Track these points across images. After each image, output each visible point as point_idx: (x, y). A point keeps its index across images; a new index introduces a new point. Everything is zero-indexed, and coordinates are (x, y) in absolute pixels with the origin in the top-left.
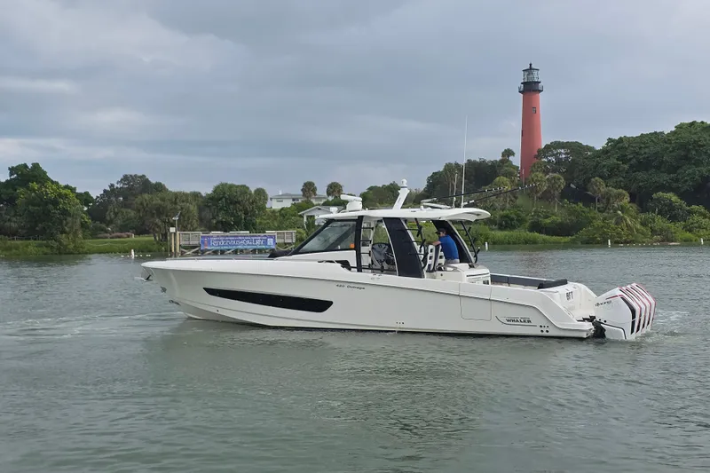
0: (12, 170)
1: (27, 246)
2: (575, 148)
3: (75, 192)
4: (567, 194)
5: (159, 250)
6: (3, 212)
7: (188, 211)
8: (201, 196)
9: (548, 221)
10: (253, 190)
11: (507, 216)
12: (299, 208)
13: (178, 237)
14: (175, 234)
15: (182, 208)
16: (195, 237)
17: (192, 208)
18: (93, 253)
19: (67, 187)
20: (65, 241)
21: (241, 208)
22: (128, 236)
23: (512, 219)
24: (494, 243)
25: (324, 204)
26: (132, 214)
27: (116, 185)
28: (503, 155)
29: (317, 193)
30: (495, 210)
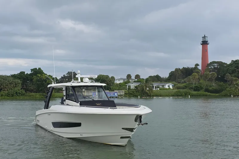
0: (32, 70)
1: (36, 95)
2: (220, 64)
3: (52, 77)
4: (217, 79)
6: (29, 84)
9: (211, 88)
10: (110, 77)
11: (197, 87)
12: (126, 83)
14: (84, 91)
16: (91, 92)
18: (58, 97)
19: (49, 76)
23: (199, 87)
24: (192, 96)
25: (134, 82)
27: (66, 75)
28: (195, 65)
29: (132, 78)
30: (192, 84)
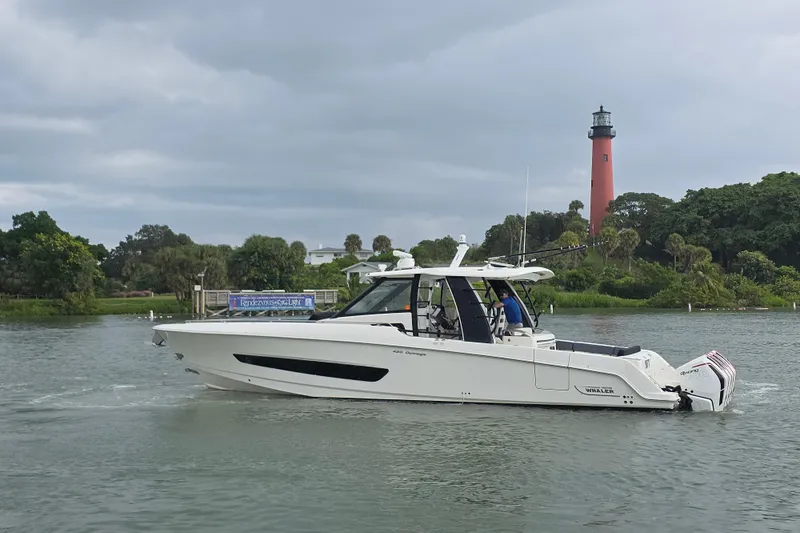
0: (16, 219)
1: (31, 305)
2: (651, 200)
3: (87, 245)
4: (642, 252)
5: (182, 311)
6: (4, 267)
7: (216, 266)
8: (231, 250)
9: (621, 281)
10: (289, 243)
11: (574, 276)
12: (342, 264)
13: (203, 296)
14: (200, 292)
15: (208, 264)
16: (224, 296)
17: (220, 263)
18: (107, 314)
19: (78, 239)
20: (75, 301)
21: (275, 263)
22: (147, 295)
23: (581, 279)
24: (561, 306)
25: (369, 260)
26: (152, 269)
27: (134, 237)
28: (571, 207)
29: (362, 247)
30: (561, 268)
